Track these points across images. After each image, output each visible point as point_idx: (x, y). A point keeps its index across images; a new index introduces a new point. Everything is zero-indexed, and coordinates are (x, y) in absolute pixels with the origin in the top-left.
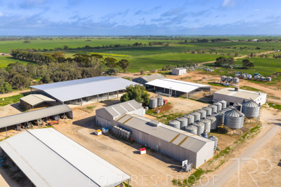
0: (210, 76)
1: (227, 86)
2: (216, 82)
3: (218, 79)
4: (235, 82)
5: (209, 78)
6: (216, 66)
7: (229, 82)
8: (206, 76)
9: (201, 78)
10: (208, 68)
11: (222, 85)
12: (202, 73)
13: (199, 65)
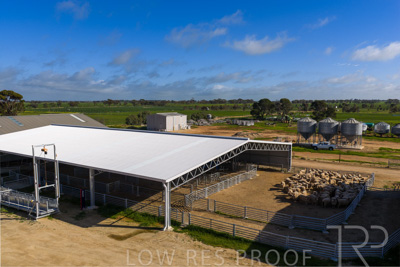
1: (329, 150)
7: (329, 137)
8: (241, 132)
13: (217, 119)
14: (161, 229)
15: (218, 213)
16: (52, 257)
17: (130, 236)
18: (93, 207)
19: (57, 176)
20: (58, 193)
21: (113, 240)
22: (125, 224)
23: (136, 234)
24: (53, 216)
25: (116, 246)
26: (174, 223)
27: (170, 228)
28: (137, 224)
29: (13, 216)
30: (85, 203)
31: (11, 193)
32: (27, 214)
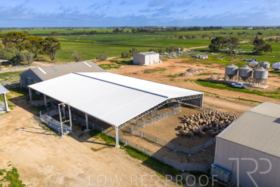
0: (202, 67)
1: (241, 89)
2: (215, 78)
3: (219, 73)
4: (259, 78)
5: (199, 69)
6: (211, 52)
7: (244, 79)
8: (194, 67)
9: (184, 70)
10: (198, 55)
11: (230, 86)
12: (187, 62)
13: (185, 50)
14: (114, 146)
15: (144, 138)
16: (66, 158)
17: (100, 149)
18: (87, 130)
19: (70, 117)
20: (71, 124)
21: (92, 151)
22: (99, 142)
23: (103, 148)
24: (69, 134)
25: (92, 154)
26: (121, 143)
27: (119, 146)
28: (105, 143)
29: (52, 133)
30: (84, 128)
31: (51, 120)
32: (58, 133)
